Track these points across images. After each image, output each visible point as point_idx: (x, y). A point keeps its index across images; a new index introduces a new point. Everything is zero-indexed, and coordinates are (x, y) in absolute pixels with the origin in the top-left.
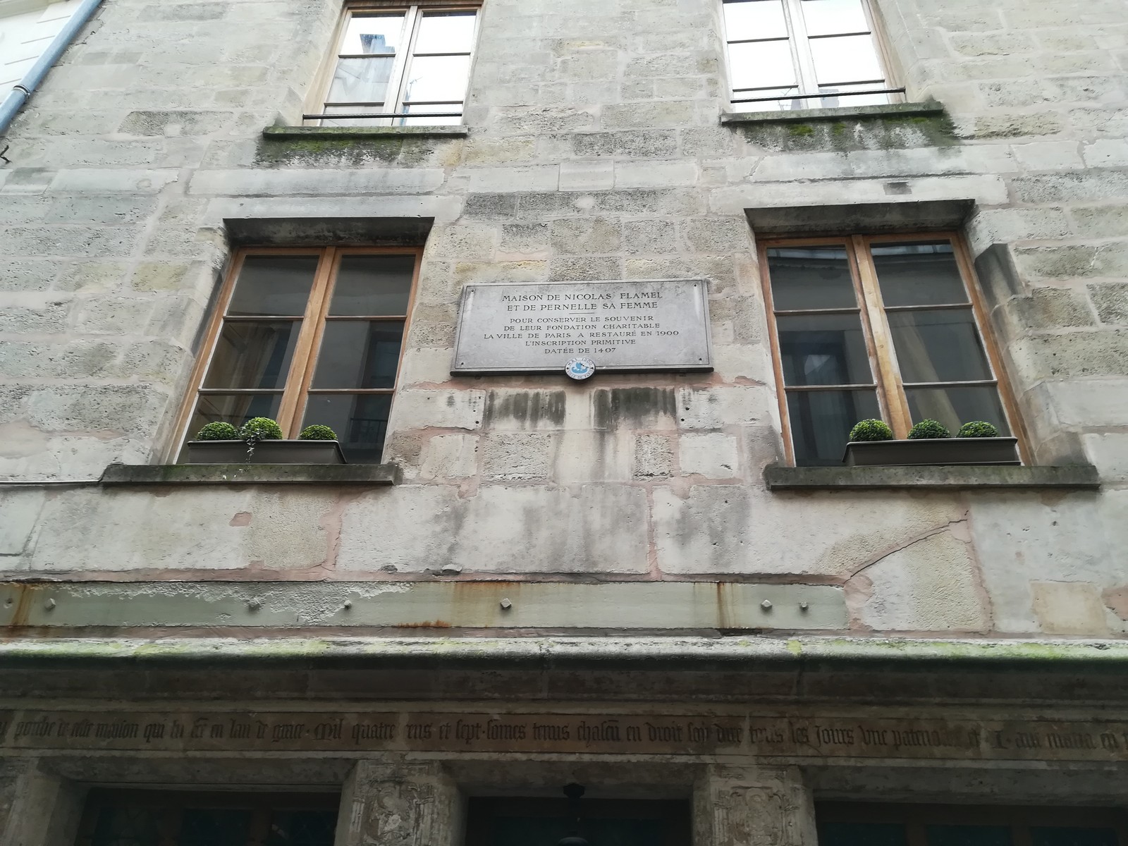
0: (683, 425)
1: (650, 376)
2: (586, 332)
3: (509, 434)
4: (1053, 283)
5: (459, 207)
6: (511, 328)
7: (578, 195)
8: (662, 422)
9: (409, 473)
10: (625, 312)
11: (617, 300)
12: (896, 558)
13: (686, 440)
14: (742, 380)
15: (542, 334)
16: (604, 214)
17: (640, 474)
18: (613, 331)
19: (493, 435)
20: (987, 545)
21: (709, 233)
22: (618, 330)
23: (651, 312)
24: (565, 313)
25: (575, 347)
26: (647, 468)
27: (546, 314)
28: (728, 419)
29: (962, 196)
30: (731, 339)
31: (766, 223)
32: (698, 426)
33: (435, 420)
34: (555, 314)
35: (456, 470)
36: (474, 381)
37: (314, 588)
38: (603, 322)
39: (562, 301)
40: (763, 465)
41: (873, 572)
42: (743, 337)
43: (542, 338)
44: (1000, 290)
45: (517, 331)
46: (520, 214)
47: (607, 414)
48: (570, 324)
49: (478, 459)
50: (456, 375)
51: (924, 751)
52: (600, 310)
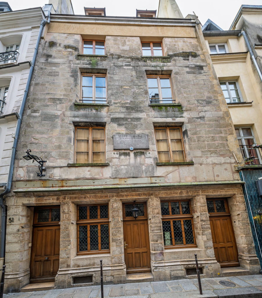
1: (141, 150)
3: (123, 158)
4: (192, 136)
5: (110, 120)
7: (128, 118)
8: (143, 156)
9: (110, 164)
11: (136, 138)
12: (171, 174)
13: (146, 159)
14: (153, 150)
15: (126, 143)
16: (132, 122)
18: (136, 143)
20: (181, 172)
21: (148, 126)
23: (140, 139)
25: (131, 145)
26: (142, 163)
28: (151, 156)
29: (182, 121)
30: (151, 144)
31: (156, 125)
32: (148, 157)
33: (112, 156)
34: (127, 140)
35: (116, 164)
36: (117, 150)
37: (101, 180)
38: (134, 141)
39: (128, 138)
40: (155, 162)
41: (168, 176)
42: (153, 144)
44: (186, 137)
45: (122, 142)
46: (120, 122)
47: (136, 155)
48: (129, 141)
49: (119, 162)
50: (114, 149)
51: (172, 195)
52: (133, 139)
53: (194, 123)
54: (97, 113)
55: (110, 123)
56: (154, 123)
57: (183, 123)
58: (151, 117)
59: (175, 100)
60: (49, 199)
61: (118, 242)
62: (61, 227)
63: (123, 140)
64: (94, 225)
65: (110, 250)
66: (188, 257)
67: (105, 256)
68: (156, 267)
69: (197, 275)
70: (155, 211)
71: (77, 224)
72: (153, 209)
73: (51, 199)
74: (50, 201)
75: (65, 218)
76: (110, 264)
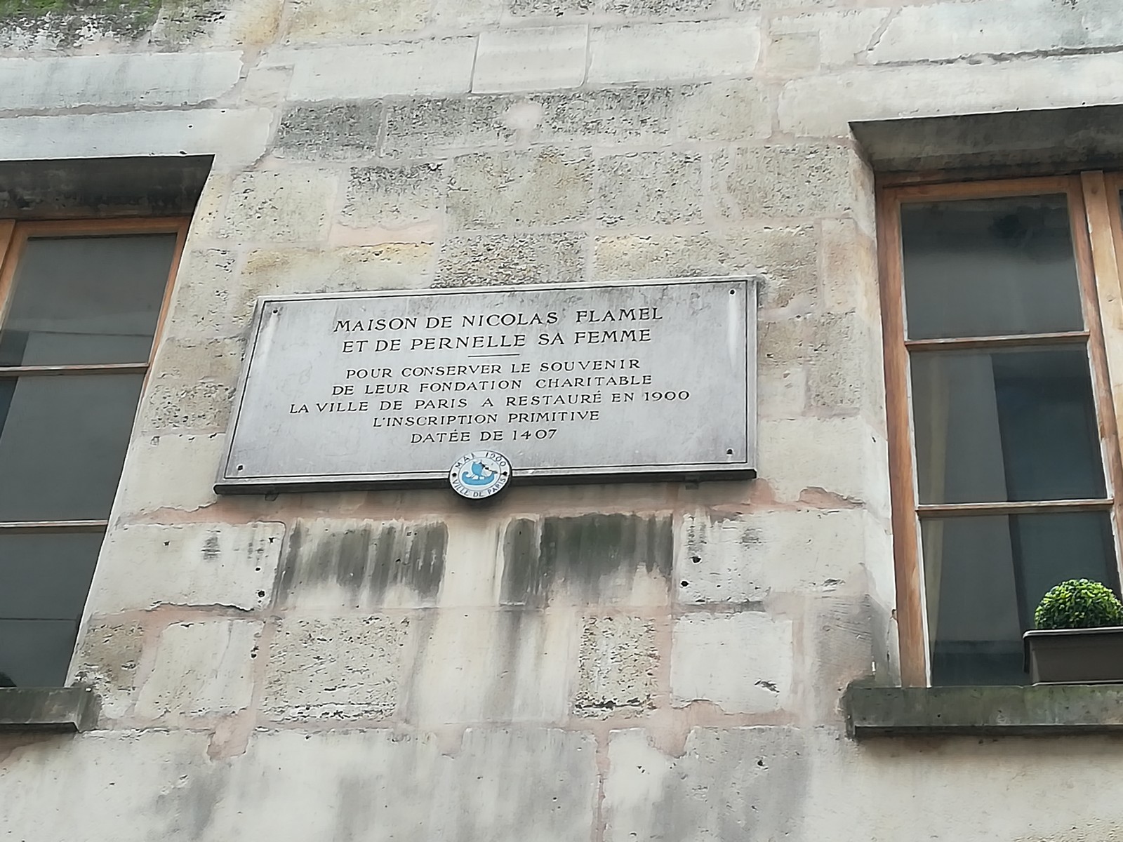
0: (685, 595)
1: (627, 489)
2: (499, 397)
3: (325, 619)
5: (265, 132)
6: (347, 390)
7: (512, 100)
8: (643, 587)
9: (112, 706)
10: (584, 352)
11: (569, 327)
14: (816, 495)
15: (408, 400)
16: (561, 138)
17: (586, 703)
18: (554, 393)
19: (291, 622)
21: (772, 177)
22: (565, 392)
23: (636, 350)
24: (459, 356)
25: (474, 429)
26: (602, 691)
27: (421, 357)
28: (779, 581)
30: (799, 405)
31: (898, 151)
32: (715, 596)
33: (176, 591)
34: (440, 358)
35: (209, 696)
36: (263, 504)
38: (535, 373)
39: (456, 330)
40: (840, 681)
42: (821, 407)
43: (407, 410)
45: (358, 395)
46: (388, 144)
47: (530, 564)
48: (468, 378)
50: (227, 493)
52: (532, 345)
54: (123, 69)
55: (254, 168)
58: (831, 69)
63: (387, 359)
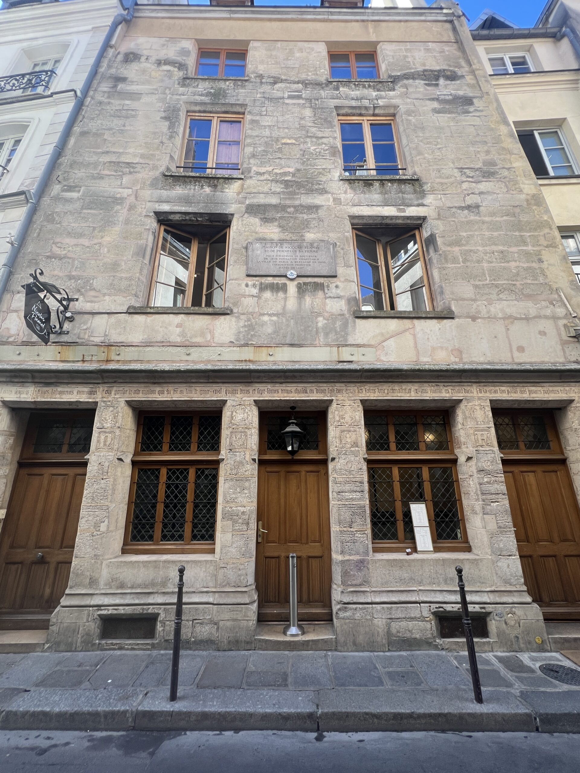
0: (327, 295)
1: (316, 278)
2: (293, 261)
3: (268, 297)
4: (449, 248)
5: (244, 209)
6: (267, 259)
7: (288, 207)
8: (320, 294)
9: (235, 310)
10: (306, 254)
11: (304, 249)
12: (392, 339)
13: (328, 301)
14: (347, 280)
15: (278, 261)
16: (298, 215)
17: (313, 312)
18: (303, 261)
19: (262, 298)
20: (420, 335)
21: (335, 224)
23: (316, 254)
24: (285, 254)
25: (290, 266)
27: (279, 253)
28: (342, 294)
29: (422, 215)
30: (343, 265)
31: (356, 221)
32: (332, 296)
33: (242, 292)
34: (282, 254)
35: (251, 309)
36: (254, 278)
37: (207, 348)
39: (284, 249)
40: (352, 309)
41: (384, 344)
42: (347, 266)
43: (278, 263)
44: (431, 251)
45: (269, 260)
46: (267, 213)
47: (301, 289)
48: (287, 258)
49: (258, 306)
50: (248, 276)
51: (395, 395)
52: (298, 252)
53: (453, 219)
54: (214, 195)
55: (242, 217)
56: (352, 217)
57: (424, 218)
58: (344, 205)
59: (405, 169)
60: (71, 393)
61: (240, 521)
62: (89, 468)
63: (272, 254)
64: (178, 470)
65: (214, 544)
66: (441, 580)
67: (200, 562)
68: (345, 603)
69: (464, 640)
70: (348, 436)
71: (134, 463)
72: (342, 431)
73: (75, 393)
74: (70, 396)
75: (102, 445)
76: (211, 584)
